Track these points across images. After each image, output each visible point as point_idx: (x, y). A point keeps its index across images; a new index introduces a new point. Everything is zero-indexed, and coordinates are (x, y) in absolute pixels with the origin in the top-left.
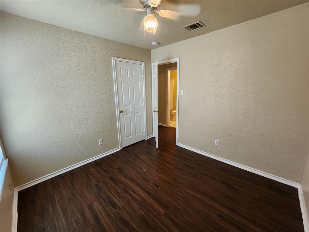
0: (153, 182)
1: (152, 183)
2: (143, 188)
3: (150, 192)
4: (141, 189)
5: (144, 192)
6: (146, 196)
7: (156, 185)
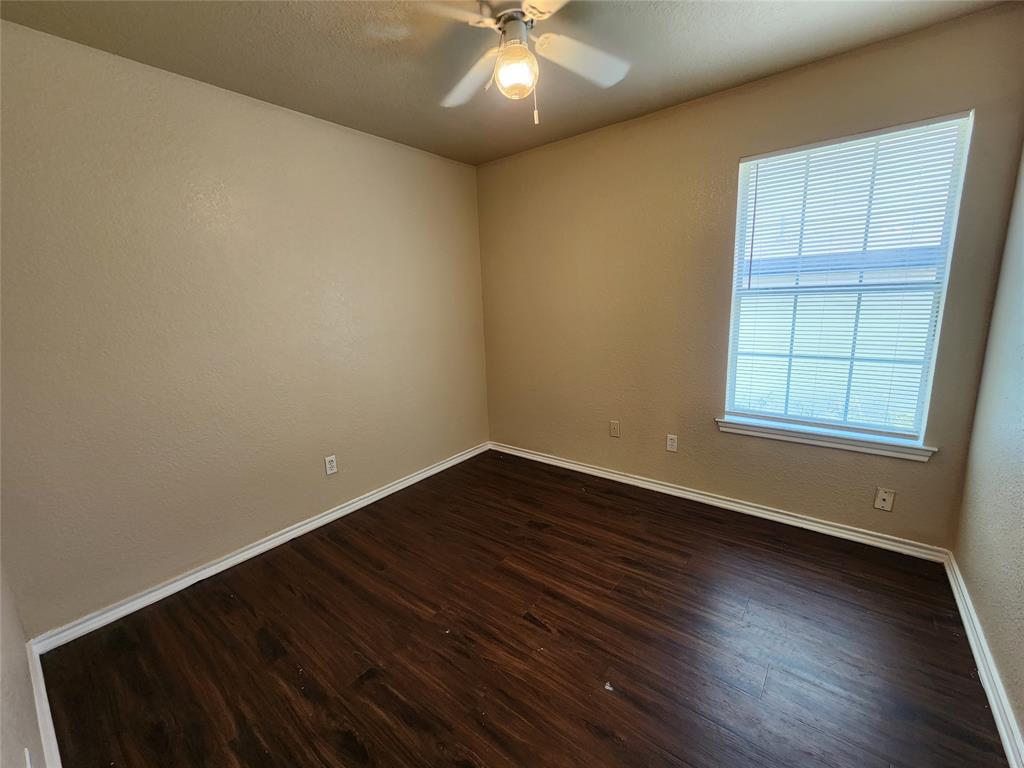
0: (549, 631)
1: (554, 630)
2: (575, 605)
3: (548, 598)
4: (579, 604)
5: (568, 595)
6: (559, 587)
7: (533, 620)
